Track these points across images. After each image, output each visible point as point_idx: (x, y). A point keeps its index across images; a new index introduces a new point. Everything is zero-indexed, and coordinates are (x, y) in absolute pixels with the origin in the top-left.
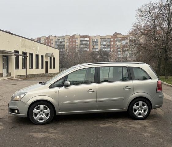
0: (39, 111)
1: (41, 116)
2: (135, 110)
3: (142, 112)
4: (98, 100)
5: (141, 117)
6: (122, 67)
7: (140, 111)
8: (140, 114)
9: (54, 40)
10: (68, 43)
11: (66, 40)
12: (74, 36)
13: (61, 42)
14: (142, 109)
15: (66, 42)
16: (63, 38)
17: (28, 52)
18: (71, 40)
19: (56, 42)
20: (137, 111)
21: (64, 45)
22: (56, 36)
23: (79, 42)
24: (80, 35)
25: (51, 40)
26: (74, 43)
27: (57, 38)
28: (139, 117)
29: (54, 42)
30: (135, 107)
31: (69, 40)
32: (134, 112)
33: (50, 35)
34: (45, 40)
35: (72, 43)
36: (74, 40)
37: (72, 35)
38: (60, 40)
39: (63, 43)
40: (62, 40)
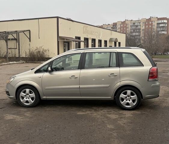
0: (25, 94)
1: (28, 99)
2: (123, 100)
3: (130, 102)
4: (81, 86)
5: (129, 107)
6: (111, 52)
7: (128, 101)
8: (128, 104)
9: (129, 25)
10: (144, 27)
11: (142, 24)
12: (150, 19)
13: (137, 26)
14: (131, 98)
15: (142, 25)
16: (139, 21)
17: (90, 38)
18: (147, 23)
19: (131, 26)
20: (125, 100)
21: (140, 29)
22: (132, 20)
23: (156, 25)
24: (157, 17)
25: (127, 24)
26: (150, 26)
27: (133, 22)
28: (126, 106)
29: (129, 27)
30: (122, 96)
31: (145, 23)
32: (120, 101)
33: (126, 20)
34: (121, 25)
35: (149, 26)
36: (150, 23)
37: (148, 18)
38: (136, 24)
39: (139, 27)
40: (138, 24)
